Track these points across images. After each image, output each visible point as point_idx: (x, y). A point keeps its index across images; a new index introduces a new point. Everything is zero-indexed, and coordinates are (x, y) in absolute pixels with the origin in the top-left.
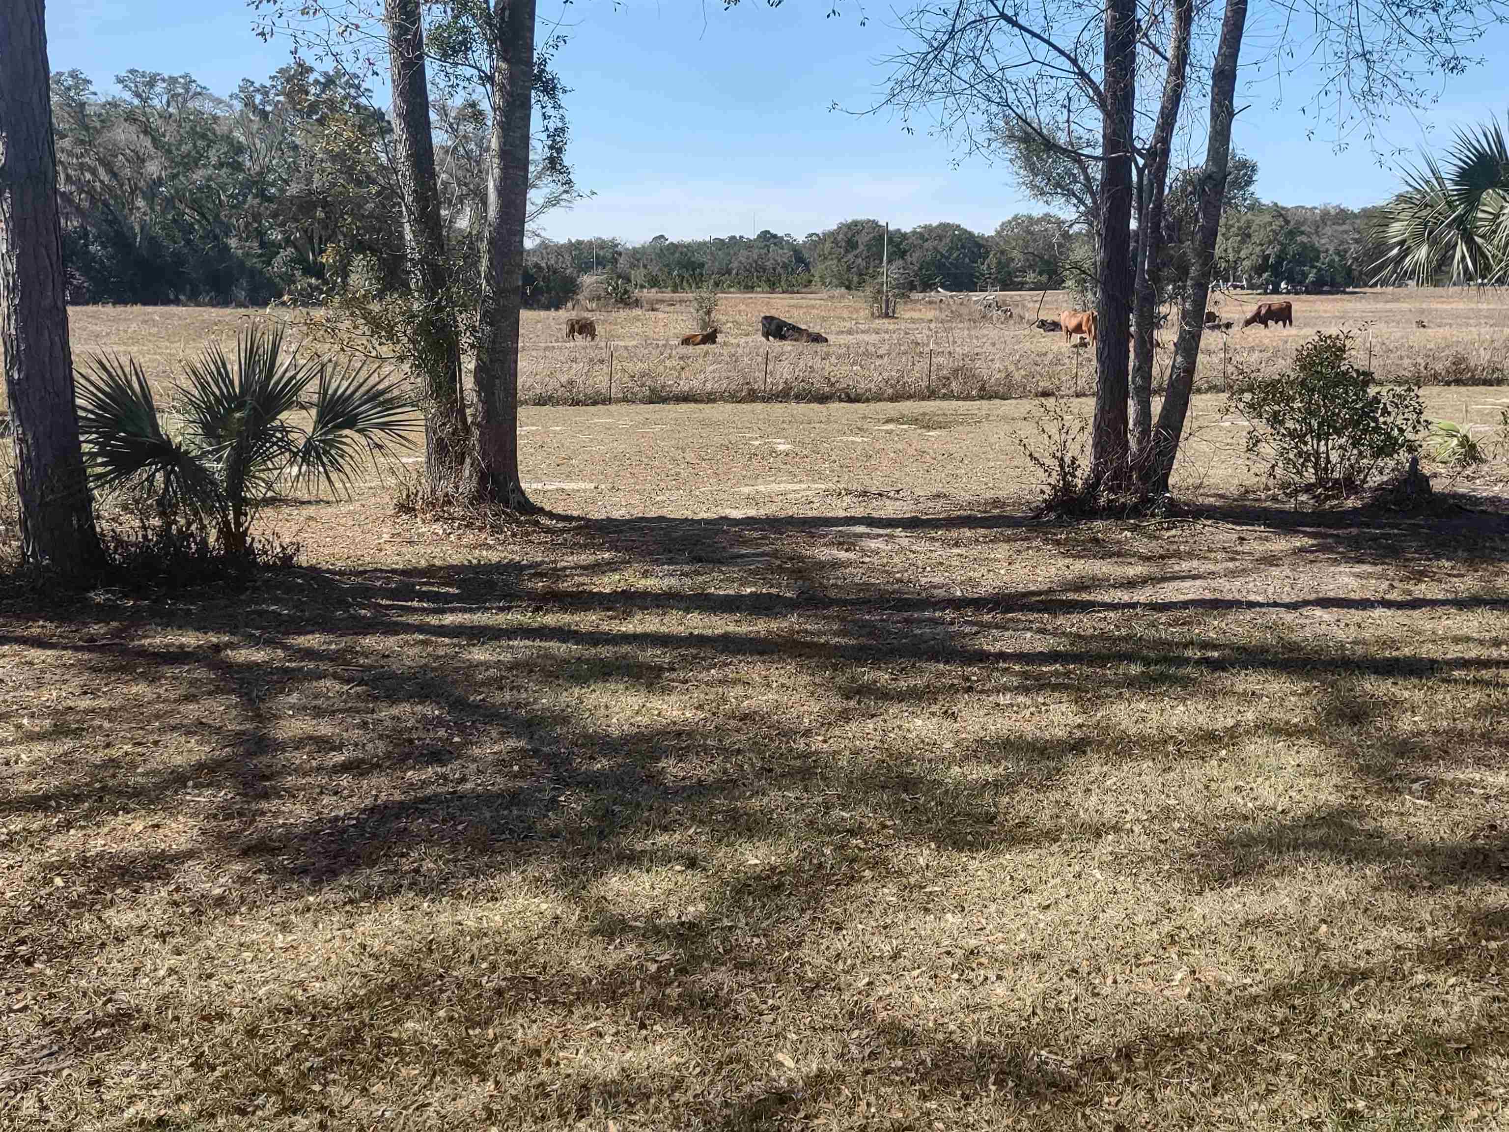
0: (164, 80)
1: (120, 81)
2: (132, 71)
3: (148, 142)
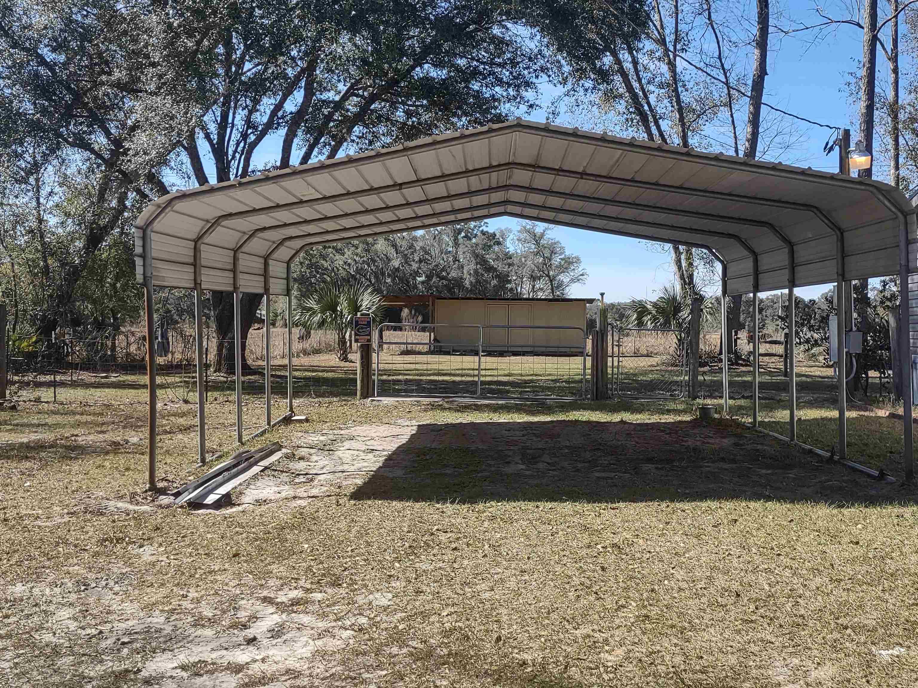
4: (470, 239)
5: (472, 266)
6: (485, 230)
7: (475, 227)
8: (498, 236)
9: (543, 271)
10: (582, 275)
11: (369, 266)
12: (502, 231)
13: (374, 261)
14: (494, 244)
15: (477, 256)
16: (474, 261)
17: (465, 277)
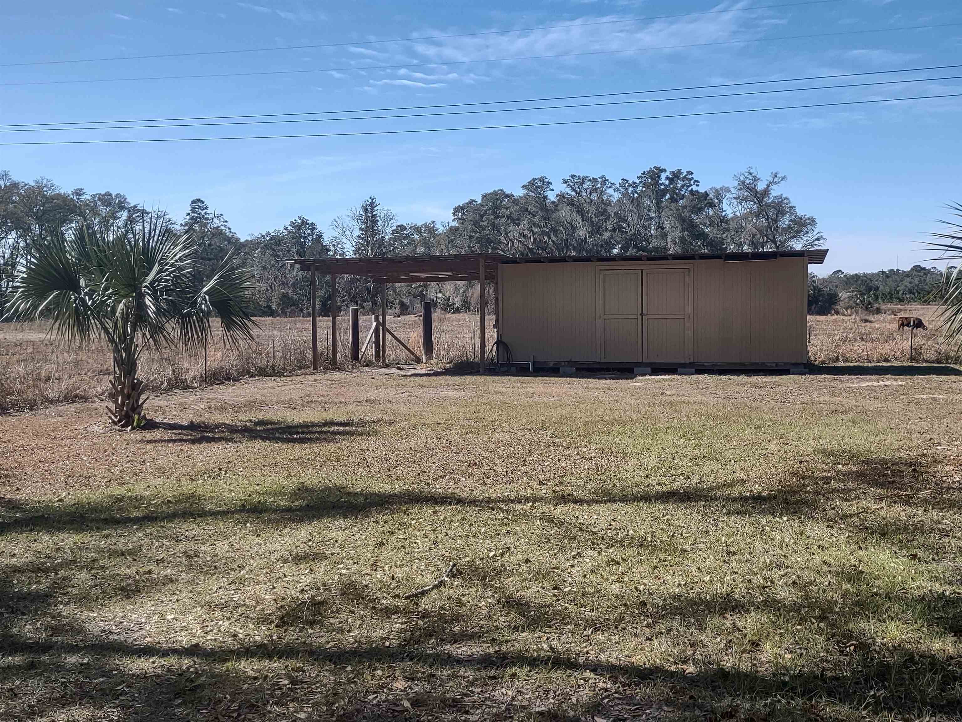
0: (590, 180)
1: (565, 182)
2: (573, 176)
3: (579, 218)
4: (677, 201)
5: (677, 233)
6: (694, 189)
7: (683, 186)
8: (711, 196)
9: (766, 236)
10: (818, 239)
11: (549, 237)
12: (717, 191)
13: (555, 230)
14: (706, 206)
15: (683, 220)
16: (680, 227)
17: (669, 246)
